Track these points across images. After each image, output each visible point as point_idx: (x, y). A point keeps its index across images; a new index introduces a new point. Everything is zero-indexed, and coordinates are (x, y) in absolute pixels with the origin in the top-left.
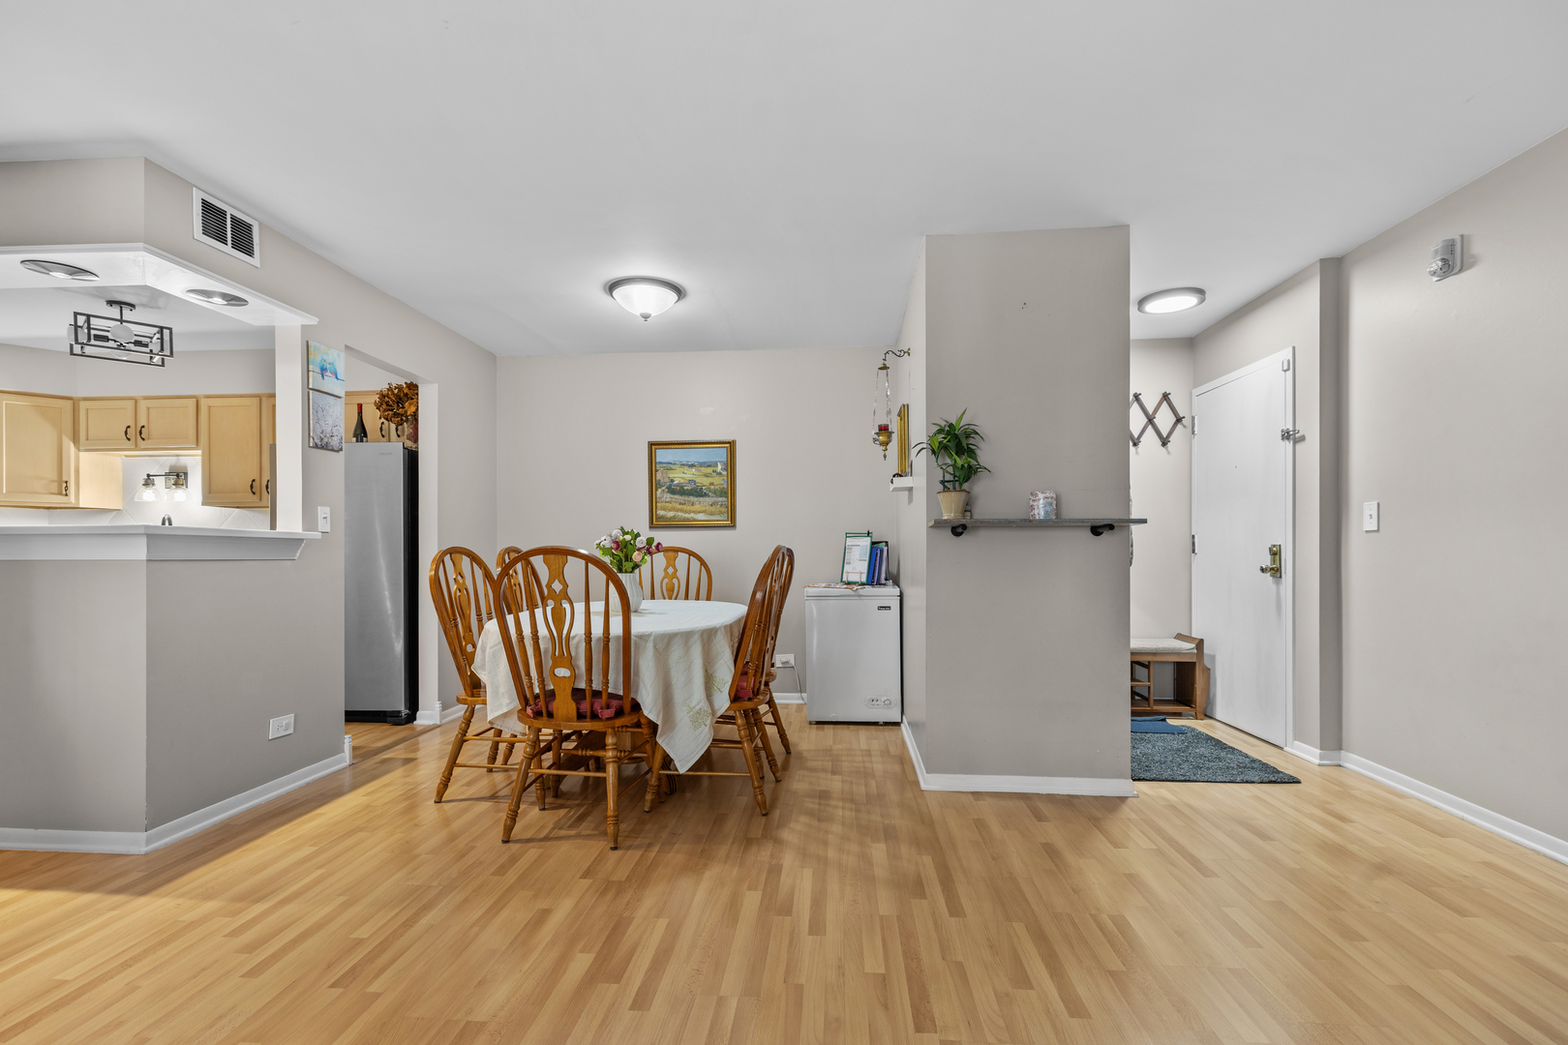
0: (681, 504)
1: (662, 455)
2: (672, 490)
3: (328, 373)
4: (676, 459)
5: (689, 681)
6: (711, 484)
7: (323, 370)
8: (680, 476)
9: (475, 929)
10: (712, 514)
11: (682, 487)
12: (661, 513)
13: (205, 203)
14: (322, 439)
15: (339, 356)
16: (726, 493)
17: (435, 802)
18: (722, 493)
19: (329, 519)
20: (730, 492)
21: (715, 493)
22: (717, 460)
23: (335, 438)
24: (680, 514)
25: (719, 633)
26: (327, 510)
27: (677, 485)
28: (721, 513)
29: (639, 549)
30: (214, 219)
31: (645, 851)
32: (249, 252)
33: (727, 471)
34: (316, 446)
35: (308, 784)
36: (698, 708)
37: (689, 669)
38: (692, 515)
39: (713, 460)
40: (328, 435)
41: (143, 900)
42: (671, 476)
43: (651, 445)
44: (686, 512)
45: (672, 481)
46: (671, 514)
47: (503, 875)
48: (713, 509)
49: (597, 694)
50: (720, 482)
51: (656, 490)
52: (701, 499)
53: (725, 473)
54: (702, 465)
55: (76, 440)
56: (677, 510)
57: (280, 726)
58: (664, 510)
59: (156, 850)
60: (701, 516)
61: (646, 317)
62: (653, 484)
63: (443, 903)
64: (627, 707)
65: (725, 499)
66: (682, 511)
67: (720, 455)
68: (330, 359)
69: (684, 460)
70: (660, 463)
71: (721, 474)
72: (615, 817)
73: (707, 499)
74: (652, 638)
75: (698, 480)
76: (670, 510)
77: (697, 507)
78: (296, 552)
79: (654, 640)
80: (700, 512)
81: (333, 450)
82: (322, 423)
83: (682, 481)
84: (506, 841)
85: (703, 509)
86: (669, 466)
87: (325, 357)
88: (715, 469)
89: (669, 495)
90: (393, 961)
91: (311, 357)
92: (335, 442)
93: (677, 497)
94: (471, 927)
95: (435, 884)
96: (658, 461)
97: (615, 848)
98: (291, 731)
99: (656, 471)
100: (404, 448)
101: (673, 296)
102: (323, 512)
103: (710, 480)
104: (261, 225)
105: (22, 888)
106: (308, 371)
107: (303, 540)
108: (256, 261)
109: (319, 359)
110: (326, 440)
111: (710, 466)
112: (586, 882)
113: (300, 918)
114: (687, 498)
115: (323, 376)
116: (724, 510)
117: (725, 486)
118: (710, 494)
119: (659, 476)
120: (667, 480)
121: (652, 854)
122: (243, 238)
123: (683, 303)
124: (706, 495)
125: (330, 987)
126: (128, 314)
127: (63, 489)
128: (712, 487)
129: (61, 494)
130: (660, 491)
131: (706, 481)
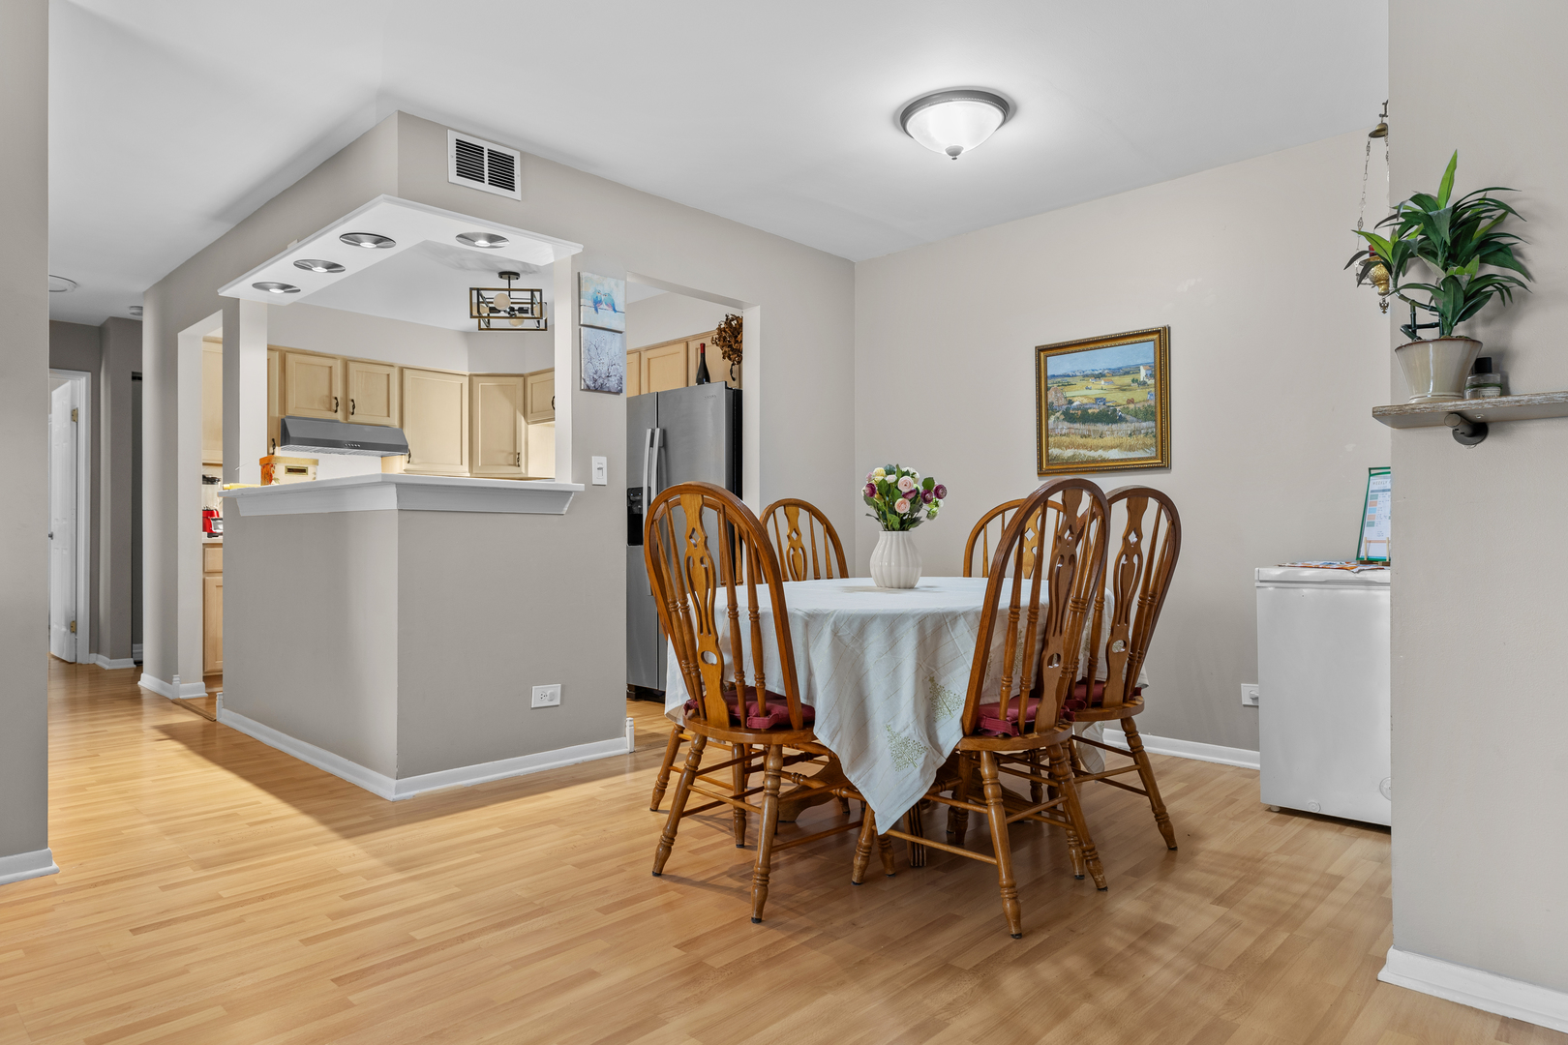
0: (1083, 436)
1: (1057, 365)
2: (1070, 417)
3: (604, 306)
4: (1076, 368)
5: (894, 690)
6: (1130, 401)
7: (597, 303)
8: (1082, 395)
9: (508, 967)
10: (1131, 449)
11: (1085, 411)
12: (1054, 451)
13: (460, 143)
14: (595, 381)
15: (617, 285)
16: (1154, 414)
17: (652, 810)
18: (1147, 414)
19: (605, 470)
20: (1160, 413)
21: (1136, 414)
22: (1139, 362)
23: (613, 379)
24: (1082, 452)
25: (961, 622)
26: (603, 460)
27: (1078, 408)
28: (1145, 446)
29: (905, 496)
30: (469, 158)
31: (789, 937)
32: (510, 186)
33: (1155, 378)
34: (588, 389)
35: (576, 764)
36: (904, 735)
37: (895, 672)
38: (1100, 452)
39: (1132, 363)
40: (603, 376)
41: (344, 842)
42: (1068, 394)
43: (1040, 350)
44: (1091, 448)
45: (1070, 402)
46: (1068, 453)
47: (605, 914)
48: (1132, 441)
49: (750, 692)
50: (1144, 397)
51: (1047, 418)
52: (1114, 426)
53: (1151, 382)
54: (1115, 372)
55: (525, 415)
56: (1078, 447)
57: (545, 694)
58: (1059, 447)
59: (404, 800)
60: (1114, 454)
61: (954, 153)
62: (1043, 409)
63: (518, 926)
64: (796, 720)
65: (1152, 424)
66: (1084, 447)
67: (1143, 354)
68: (605, 289)
69: (1088, 368)
70: (1054, 376)
71: (1144, 383)
72: (762, 875)
73: (1123, 425)
74: (832, 619)
75: (1109, 397)
76: (1067, 447)
77: (1108, 440)
78: (564, 507)
79: (835, 623)
80: (1112, 447)
81: (609, 392)
82: (595, 362)
83: (1085, 401)
84: (658, 874)
85: (1117, 441)
86: (1066, 381)
87: (599, 288)
88: (1136, 376)
89: (1066, 425)
90: (406, 974)
91: (583, 290)
92: (613, 383)
93: (1077, 426)
94: (504, 965)
95: (537, 902)
96: (1049, 374)
97: (758, 921)
98: (557, 702)
99: (1047, 389)
100: (727, 388)
101: (995, 114)
102: (598, 461)
103: (1128, 395)
104: (523, 154)
105: (295, 806)
106: (580, 306)
107: (571, 492)
108: (517, 194)
109: (591, 291)
110: (600, 381)
111: (1127, 373)
112: (678, 953)
113: (403, 899)
114: (1092, 427)
115: (596, 310)
116: (1150, 441)
117: (1152, 403)
118: (1128, 417)
119: (1051, 397)
120: (1063, 402)
121: (794, 944)
122: (502, 172)
123: (1015, 127)
124: (1121, 420)
125: (332, 980)
126: (515, 284)
127: (517, 463)
128: (1132, 406)
129: (515, 465)
130: (1052, 418)
131: (1120, 398)
